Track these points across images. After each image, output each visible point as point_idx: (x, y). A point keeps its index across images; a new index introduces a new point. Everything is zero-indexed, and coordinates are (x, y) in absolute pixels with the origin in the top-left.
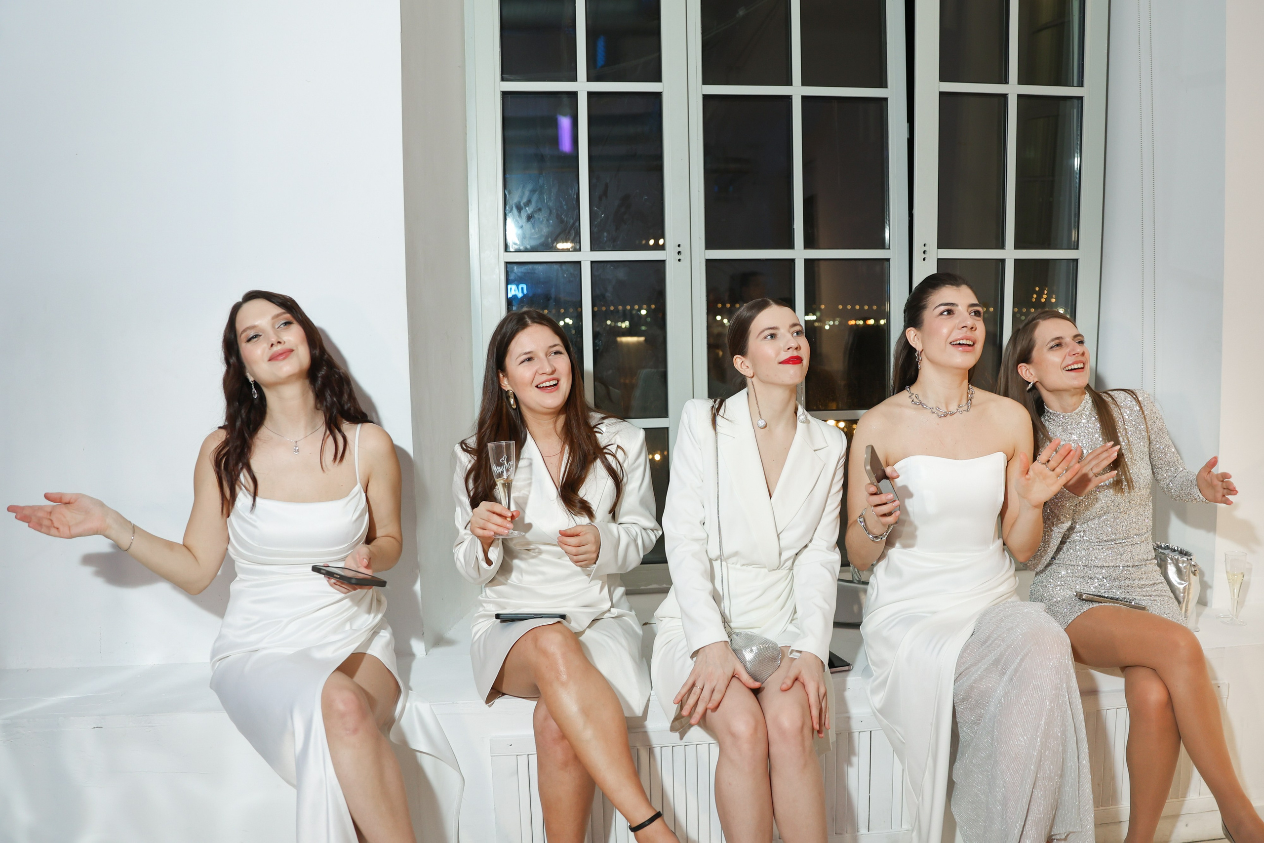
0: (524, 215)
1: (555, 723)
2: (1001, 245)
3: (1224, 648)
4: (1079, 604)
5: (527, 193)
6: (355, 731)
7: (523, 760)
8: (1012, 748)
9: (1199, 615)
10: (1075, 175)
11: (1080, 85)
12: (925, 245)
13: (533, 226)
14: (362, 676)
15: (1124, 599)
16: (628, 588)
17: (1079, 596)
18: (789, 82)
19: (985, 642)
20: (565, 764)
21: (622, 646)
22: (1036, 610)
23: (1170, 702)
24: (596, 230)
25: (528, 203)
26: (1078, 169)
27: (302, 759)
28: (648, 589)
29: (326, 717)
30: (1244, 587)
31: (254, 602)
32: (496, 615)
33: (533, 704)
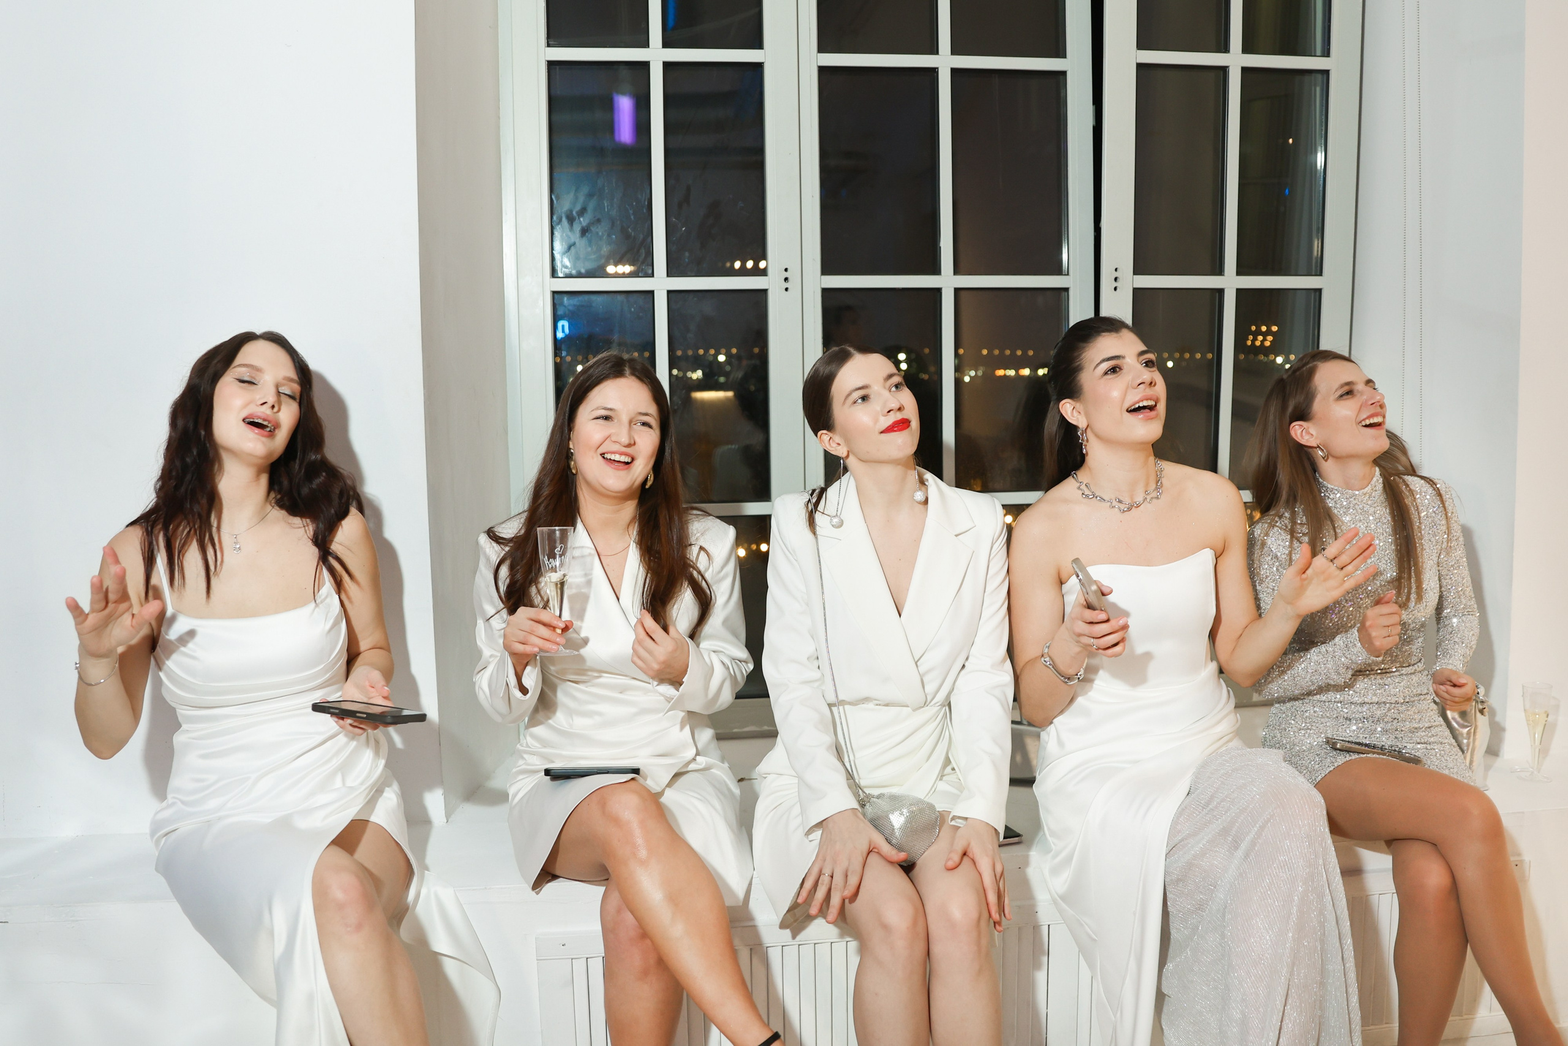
0: (577, 228)
1: (632, 916)
2: (1218, 269)
3: (1523, 813)
4: (1331, 755)
5: (581, 199)
6: (359, 927)
7: (579, 966)
8: (1253, 947)
9: (1488, 768)
10: (1318, 175)
11: (1326, 55)
12: (1116, 270)
13: (590, 241)
14: (365, 850)
15: (1391, 747)
16: (718, 731)
17: (1331, 743)
18: (934, 50)
19: (1208, 804)
20: (645, 973)
21: (716, 810)
22: (1271, 759)
23: (1454, 889)
24: (674, 248)
25: (582, 212)
26: (1323, 167)
27: (283, 966)
28: (744, 732)
29: (319, 909)
30: (1548, 729)
31: (204, 757)
32: (545, 770)
33: (600, 890)
